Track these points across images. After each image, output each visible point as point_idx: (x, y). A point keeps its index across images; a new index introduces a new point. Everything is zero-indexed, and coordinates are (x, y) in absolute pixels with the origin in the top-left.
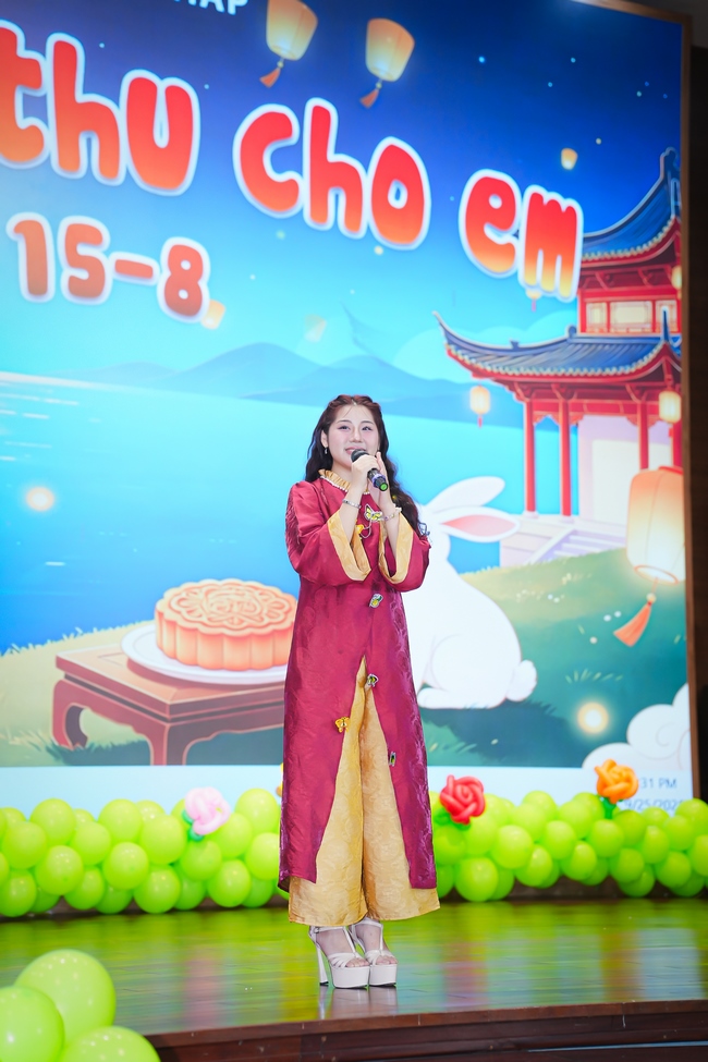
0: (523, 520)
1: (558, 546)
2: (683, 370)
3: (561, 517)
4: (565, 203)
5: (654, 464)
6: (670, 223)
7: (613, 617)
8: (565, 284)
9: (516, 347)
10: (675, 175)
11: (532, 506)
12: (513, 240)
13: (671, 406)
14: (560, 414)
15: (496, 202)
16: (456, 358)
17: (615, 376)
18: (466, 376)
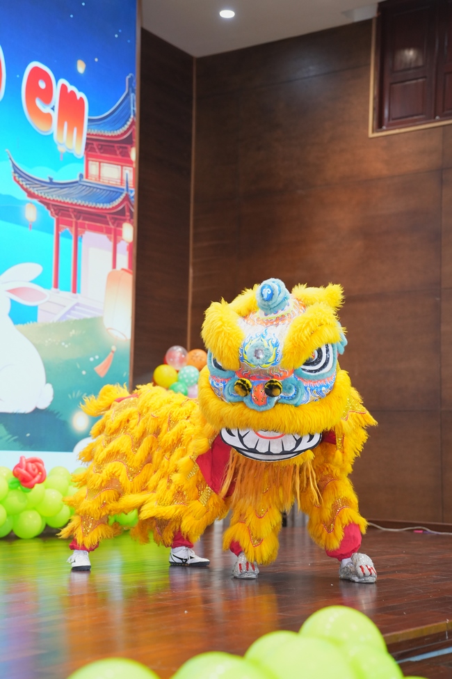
0: (50, 293)
1: (68, 312)
2: (134, 210)
3: (71, 294)
4: (80, 95)
5: (119, 267)
6: (131, 120)
7: (95, 359)
8: (78, 147)
9: (51, 182)
10: (133, 91)
11: (56, 286)
12: (51, 112)
13: (128, 232)
14: (73, 229)
15: (42, 85)
16: (18, 182)
17: (102, 209)
18: (22, 195)
